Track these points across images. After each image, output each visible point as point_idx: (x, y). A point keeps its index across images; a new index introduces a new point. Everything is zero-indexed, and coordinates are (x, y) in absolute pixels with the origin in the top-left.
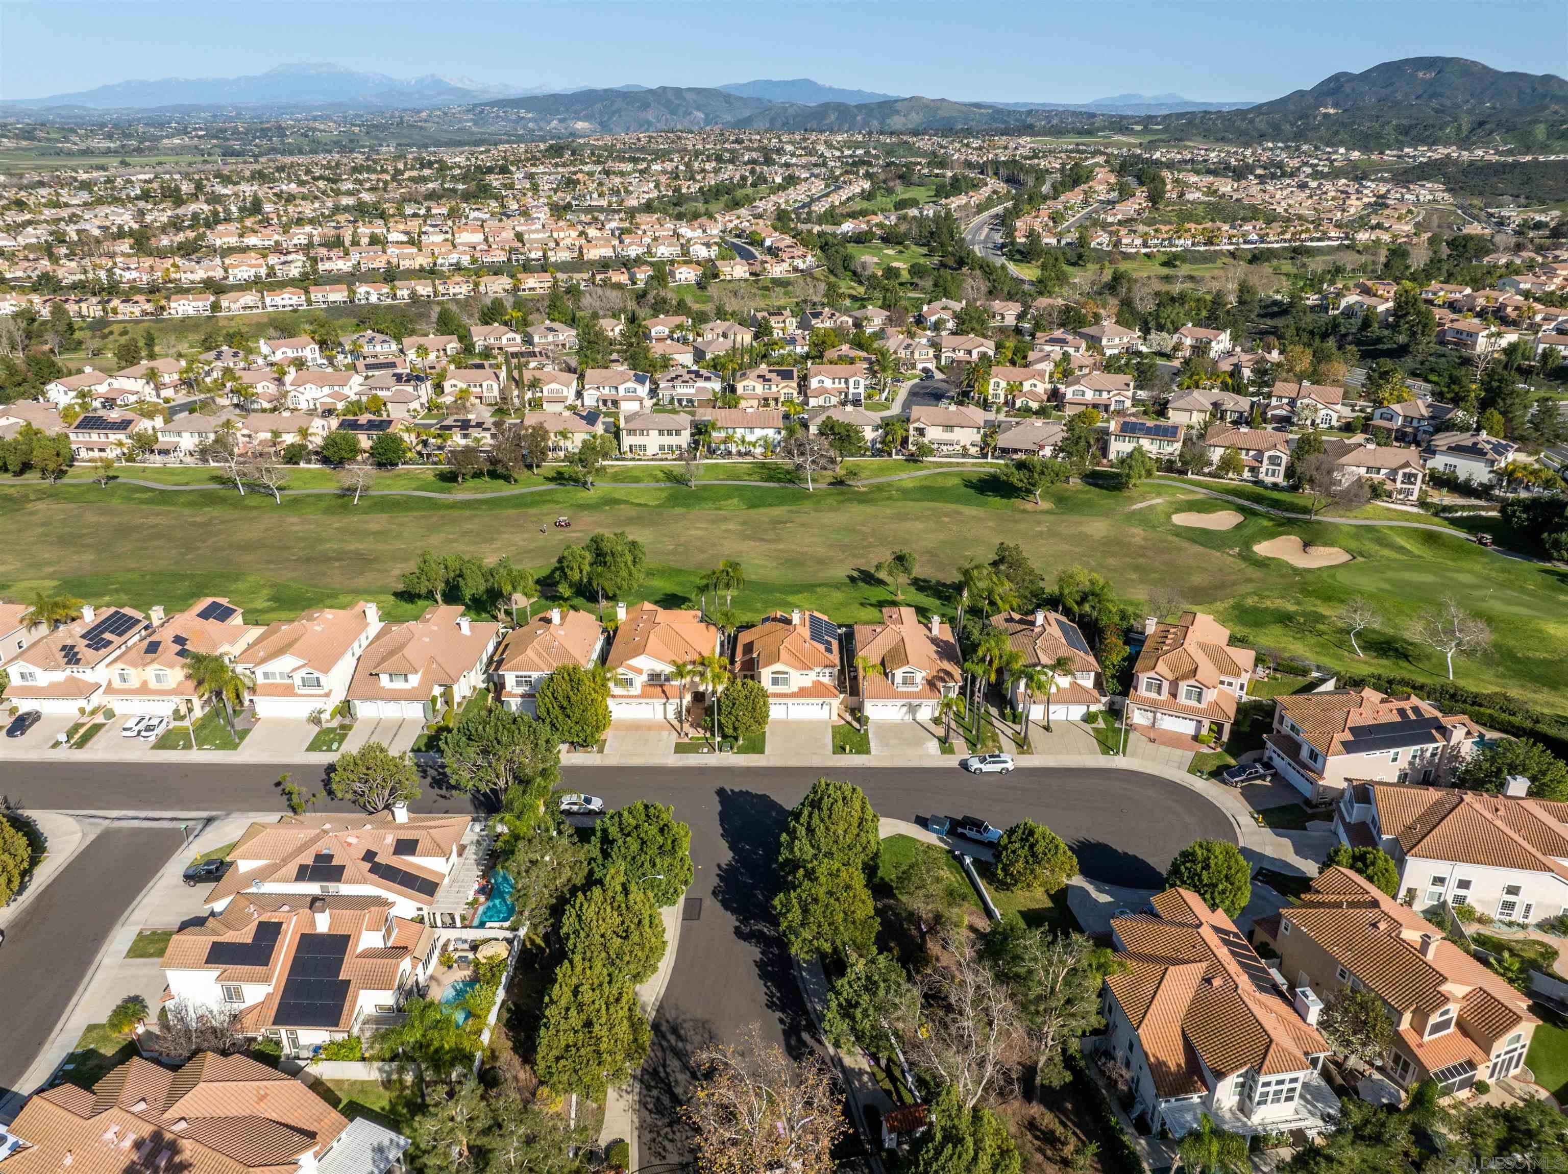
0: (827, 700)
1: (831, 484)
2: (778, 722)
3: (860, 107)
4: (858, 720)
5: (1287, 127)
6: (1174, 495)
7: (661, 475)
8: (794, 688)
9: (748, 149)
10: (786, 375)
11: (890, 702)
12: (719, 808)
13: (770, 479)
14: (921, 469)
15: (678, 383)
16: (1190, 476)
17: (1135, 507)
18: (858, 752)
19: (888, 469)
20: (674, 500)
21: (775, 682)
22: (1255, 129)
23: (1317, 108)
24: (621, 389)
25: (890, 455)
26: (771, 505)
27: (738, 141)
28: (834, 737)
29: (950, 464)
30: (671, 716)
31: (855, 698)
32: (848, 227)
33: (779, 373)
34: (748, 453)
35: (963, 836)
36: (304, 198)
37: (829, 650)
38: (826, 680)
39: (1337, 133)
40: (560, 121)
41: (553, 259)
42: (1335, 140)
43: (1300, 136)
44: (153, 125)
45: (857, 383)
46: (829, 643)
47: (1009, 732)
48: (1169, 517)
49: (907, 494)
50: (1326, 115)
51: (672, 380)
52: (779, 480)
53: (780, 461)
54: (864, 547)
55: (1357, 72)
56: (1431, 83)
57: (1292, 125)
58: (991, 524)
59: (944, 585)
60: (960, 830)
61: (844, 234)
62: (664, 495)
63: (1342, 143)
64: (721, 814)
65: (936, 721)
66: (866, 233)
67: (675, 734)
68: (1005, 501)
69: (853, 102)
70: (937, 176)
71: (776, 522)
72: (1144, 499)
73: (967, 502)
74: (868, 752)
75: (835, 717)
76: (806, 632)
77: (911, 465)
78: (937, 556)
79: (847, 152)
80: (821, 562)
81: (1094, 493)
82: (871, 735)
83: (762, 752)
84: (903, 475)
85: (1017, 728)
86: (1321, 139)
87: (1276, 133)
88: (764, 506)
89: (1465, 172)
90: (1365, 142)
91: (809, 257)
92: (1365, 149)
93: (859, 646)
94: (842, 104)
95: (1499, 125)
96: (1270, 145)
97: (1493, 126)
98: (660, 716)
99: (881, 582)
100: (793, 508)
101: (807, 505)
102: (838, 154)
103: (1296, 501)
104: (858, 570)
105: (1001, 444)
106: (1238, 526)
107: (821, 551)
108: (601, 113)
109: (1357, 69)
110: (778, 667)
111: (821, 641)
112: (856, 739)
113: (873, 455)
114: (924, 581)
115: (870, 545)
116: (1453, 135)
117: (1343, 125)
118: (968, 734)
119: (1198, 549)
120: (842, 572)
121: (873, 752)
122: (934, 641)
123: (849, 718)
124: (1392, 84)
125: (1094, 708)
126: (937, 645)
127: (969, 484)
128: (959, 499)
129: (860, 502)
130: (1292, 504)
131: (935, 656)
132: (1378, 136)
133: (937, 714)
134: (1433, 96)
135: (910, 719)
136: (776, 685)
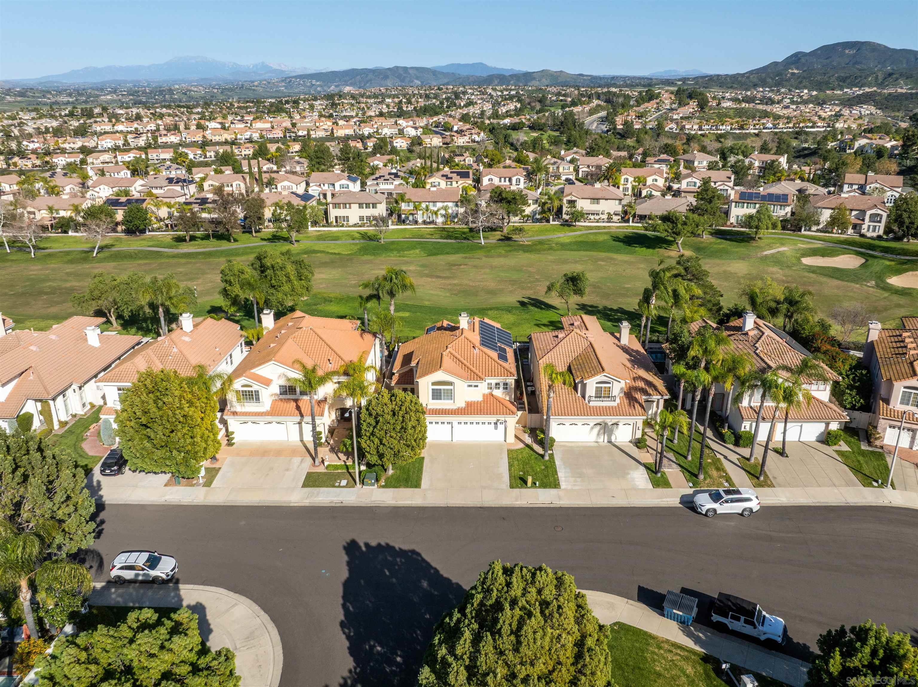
0: (502, 418)
1: (500, 240)
2: (439, 446)
3: (512, 76)
4: (541, 443)
5: (769, 80)
6: (796, 244)
7: (357, 235)
8: (460, 403)
9: (445, 93)
10: (464, 175)
11: (579, 420)
12: (345, 574)
13: (449, 237)
14: (575, 231)
15: (380, 181)
16: (803, 232)
17: (766, 253)
18: (544, 485)
19: (547, 230)
20: (364, 250)
21: (437, 395)
22: (750, 82)
23: (787, 70)
24: (337, 185)
25: (548, 221)
26: (447, 253)
27: (439, 89)
28: (510, 466)
29: (598, 228)
30: (308, 437)
31: (535, 416)
32: (507, 121)
33: (458, 174)
34: (432, 222)
35: (721, 628)
36: (169, 116)
37: (503, 357)
38: (499, 393)
39: (801, 82)
40: (336, 86)
41: (314, 136)
42: (801, 86)
43: (779, 84)
44: (97, 90)
45: (518, 181)
46: (504, 351)
47: (734, 457)
48: (799, 259)
49: (564, 246)
50: (793, 74)
51: (377, 179)
52: (456, 238)
53: (457, 226)
54: (530, 282)
55: (808, 51)
56: (854, 56)
57: (772, 79)
58: (642, 266)
59: (611, 310)
60: (715, 618)
61: (505, 125)
62: (356, 248)
63: (805, 87)
64: (347, 585)
65: (639, 443)
66: (519, 123)
67: (309, 460)
68: (651, 251)
69: (507, 74)
70: (562, 100)
71: (451, 265)
72: (771, 248)
73: (618, 251)
74: (556, 485)
75: (511, 439)
76: (476, 338)
77: (566, 228)
78: (599, 287)
79: (505, 93)
80: (492, 293)
81: (725, 244)
82: (558, 462)
83: (417, 485)
84: (559, 235)
85: (745, 452)
86: (792, 86)
87: (764, 84)
88: (441, 254)
89: (886, 98)
90: (820, 86)
91: (482, 134)
92: (820, 90)
93: (538, 353)
94: (500, 75)
95: (901, 75)
96: (761, 89)
97: (897, 76)
98: (295, 437)
99: (549, 307)
100: (467, 255)
101: (479, 253)
102: (499, 93)
103: (906, 247)
104: (529, 298)
105: (639, 212)
106: (863, 265)
107: (492, 285)
108: (360, 82)
109: (808, 50)
110: (439, 376)
111: (493, 347)
112: (539, 467)
113: (533, 222)
114: (591, 306)
115: (538, 280)
116: (873, 82)
117: (804, 78)
118: (682, 460)
119: (836, 282)
120: (512, 299)
121: (563, 485)
122: (626, 350)
123: (528, 440)
124: (830, 57)
125: (834, 426)
126: (630, 355)
127: (617, 239)
128: (610, 249)
129: (525, 251)
130: (903, 249)
131: (629, 365)
132: (828, 83)
133: (639, 435)
134: (856, 63)
135: (606, 441)
136: (437, 399)
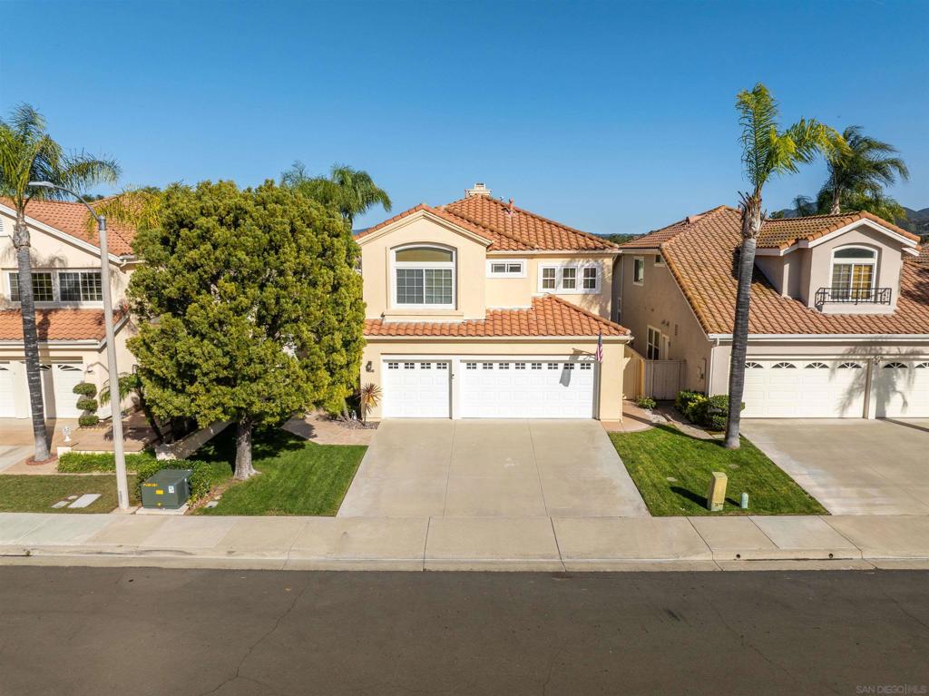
110: (416, 227)
135: (872, 414)
136: (411, 300)
